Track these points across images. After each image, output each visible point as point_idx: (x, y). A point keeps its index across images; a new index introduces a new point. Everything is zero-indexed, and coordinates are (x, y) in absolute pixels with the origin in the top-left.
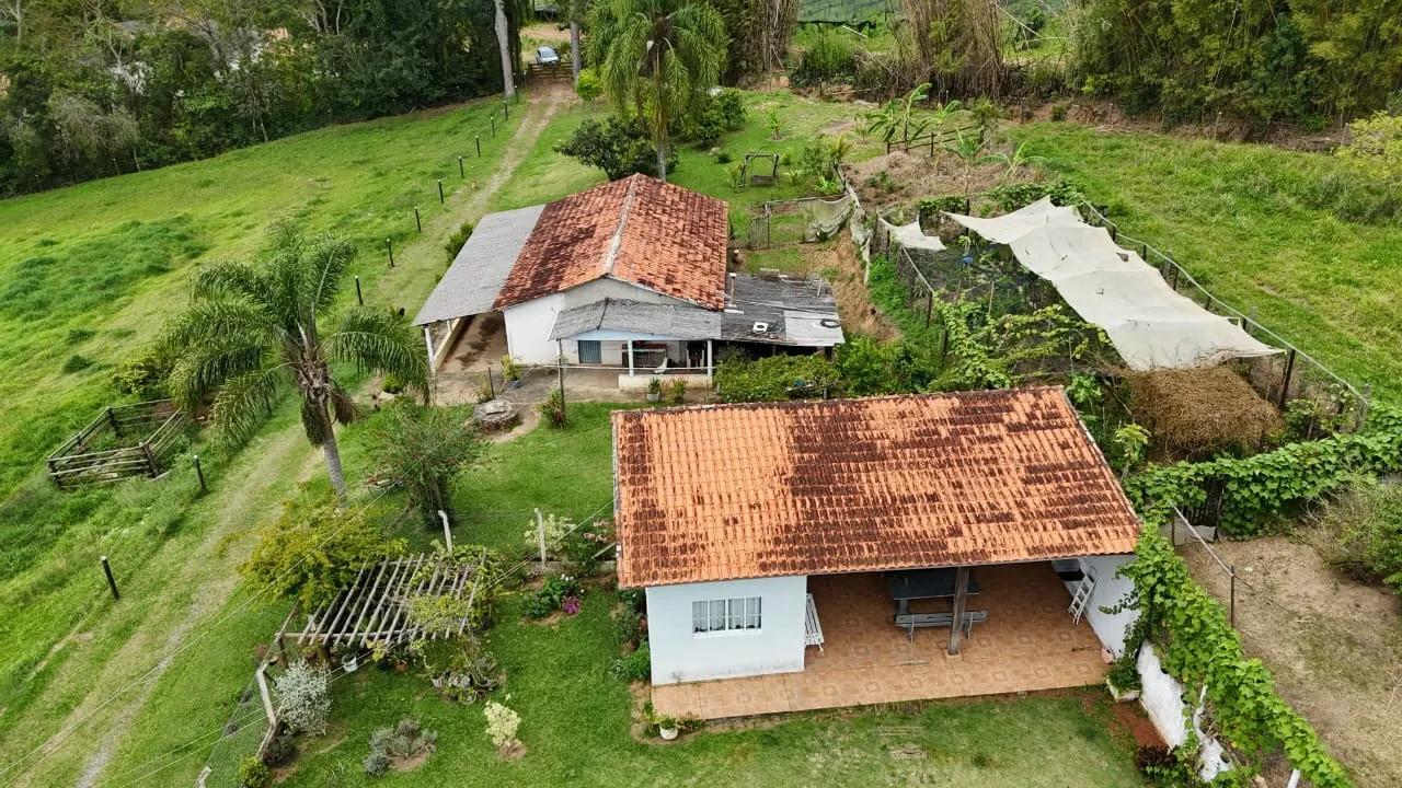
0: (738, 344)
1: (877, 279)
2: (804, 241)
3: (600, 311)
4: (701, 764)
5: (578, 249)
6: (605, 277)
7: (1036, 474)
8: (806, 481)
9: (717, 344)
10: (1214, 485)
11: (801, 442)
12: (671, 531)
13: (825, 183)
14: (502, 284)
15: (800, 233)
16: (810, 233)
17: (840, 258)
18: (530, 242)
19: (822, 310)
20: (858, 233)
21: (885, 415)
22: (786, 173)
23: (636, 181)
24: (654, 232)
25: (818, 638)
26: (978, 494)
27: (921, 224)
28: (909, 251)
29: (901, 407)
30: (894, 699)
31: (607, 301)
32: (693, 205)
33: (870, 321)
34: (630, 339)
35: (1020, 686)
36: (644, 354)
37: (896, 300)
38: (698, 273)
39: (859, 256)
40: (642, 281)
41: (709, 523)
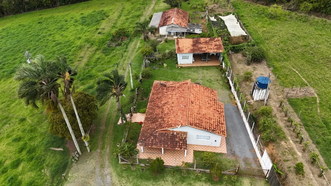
0: (189, 33)
1: (208, 25)
2: (200, 18)
3: (172, 28)
4: (182, 70)
5: (168, 19)
6: (172, 23)
7: (215, 45)
8: (193, 45)
9: (186, 33)
10: (234, 47)
11: (194, 42)
12: (181, 49)
13: (203, 9)
14: (159, 24)
15: (199, 17)
16: (201, 17)
17: (204, 21)
18: (161, 18)
19: (200, 29)
20: (207, 18)
21: (202, 40)
22: (198, 7)
23: (176, 9)
24: (178, 17)
25: (194, 61)
26: (209, 47)
27: (215, 17)
28: (212, 21)
29: (204, 39)
30: (200, 66)
31: (172, 27)
32: (184, 13)
33: (206, 30)
34: (175, 32)
35: (212, 65)
36: (177, 34)
37: (209, 28)
38: (184, 23)
39: (206, 21)
40: (177, 24)
41: (184, 48)
